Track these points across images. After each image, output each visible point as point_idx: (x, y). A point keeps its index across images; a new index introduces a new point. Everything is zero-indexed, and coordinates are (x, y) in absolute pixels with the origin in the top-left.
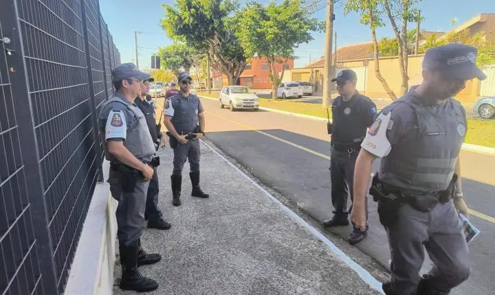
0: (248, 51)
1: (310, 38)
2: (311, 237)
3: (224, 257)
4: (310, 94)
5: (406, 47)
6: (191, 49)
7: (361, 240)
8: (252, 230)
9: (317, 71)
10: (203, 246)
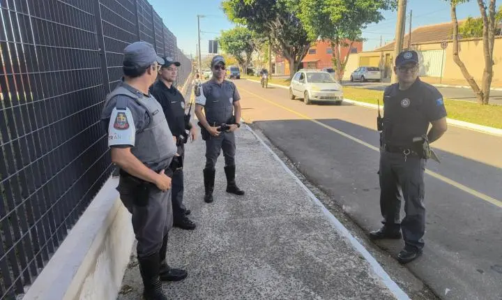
0: (311, 35)
1: (381, 18)
2: (352, 251)
3: (246, 268)
4: (378, 81)
5: (493, 25)
6: (253, 33)
7: (414, 259)
8: (284, 237)
9: (387, 55)
10: (225, 253)
